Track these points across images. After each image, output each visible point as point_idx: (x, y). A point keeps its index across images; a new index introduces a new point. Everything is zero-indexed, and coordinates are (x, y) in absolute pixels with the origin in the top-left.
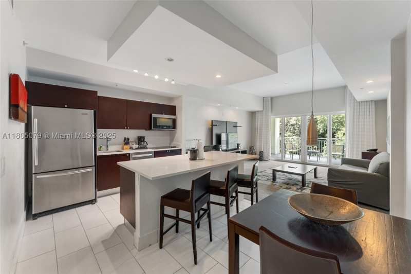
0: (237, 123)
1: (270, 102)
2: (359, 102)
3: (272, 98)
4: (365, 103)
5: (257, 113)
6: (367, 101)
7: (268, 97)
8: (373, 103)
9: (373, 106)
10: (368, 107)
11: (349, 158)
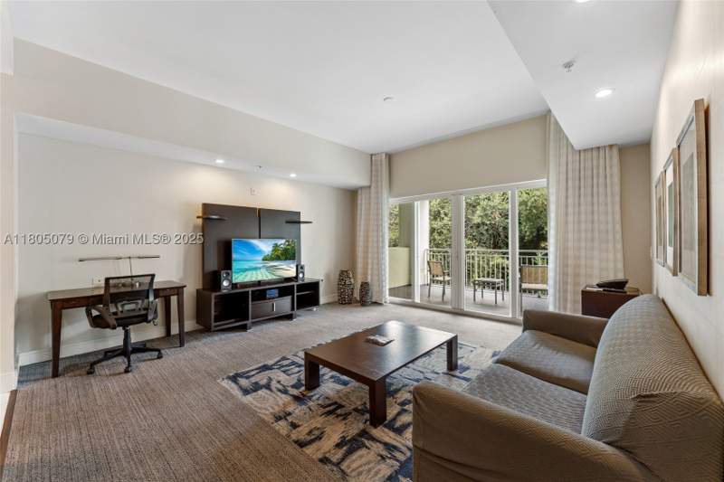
0: (298, 214)
1: (386, 164)
2: (580, 151)
3: (390, 157)
4: (595, 153)
5: (360, 192)
6: (599, 148)
7: (381, 153)
8: (615, 151)
9: (616, 160)
10: (602, 161)
11: (557, 311)
